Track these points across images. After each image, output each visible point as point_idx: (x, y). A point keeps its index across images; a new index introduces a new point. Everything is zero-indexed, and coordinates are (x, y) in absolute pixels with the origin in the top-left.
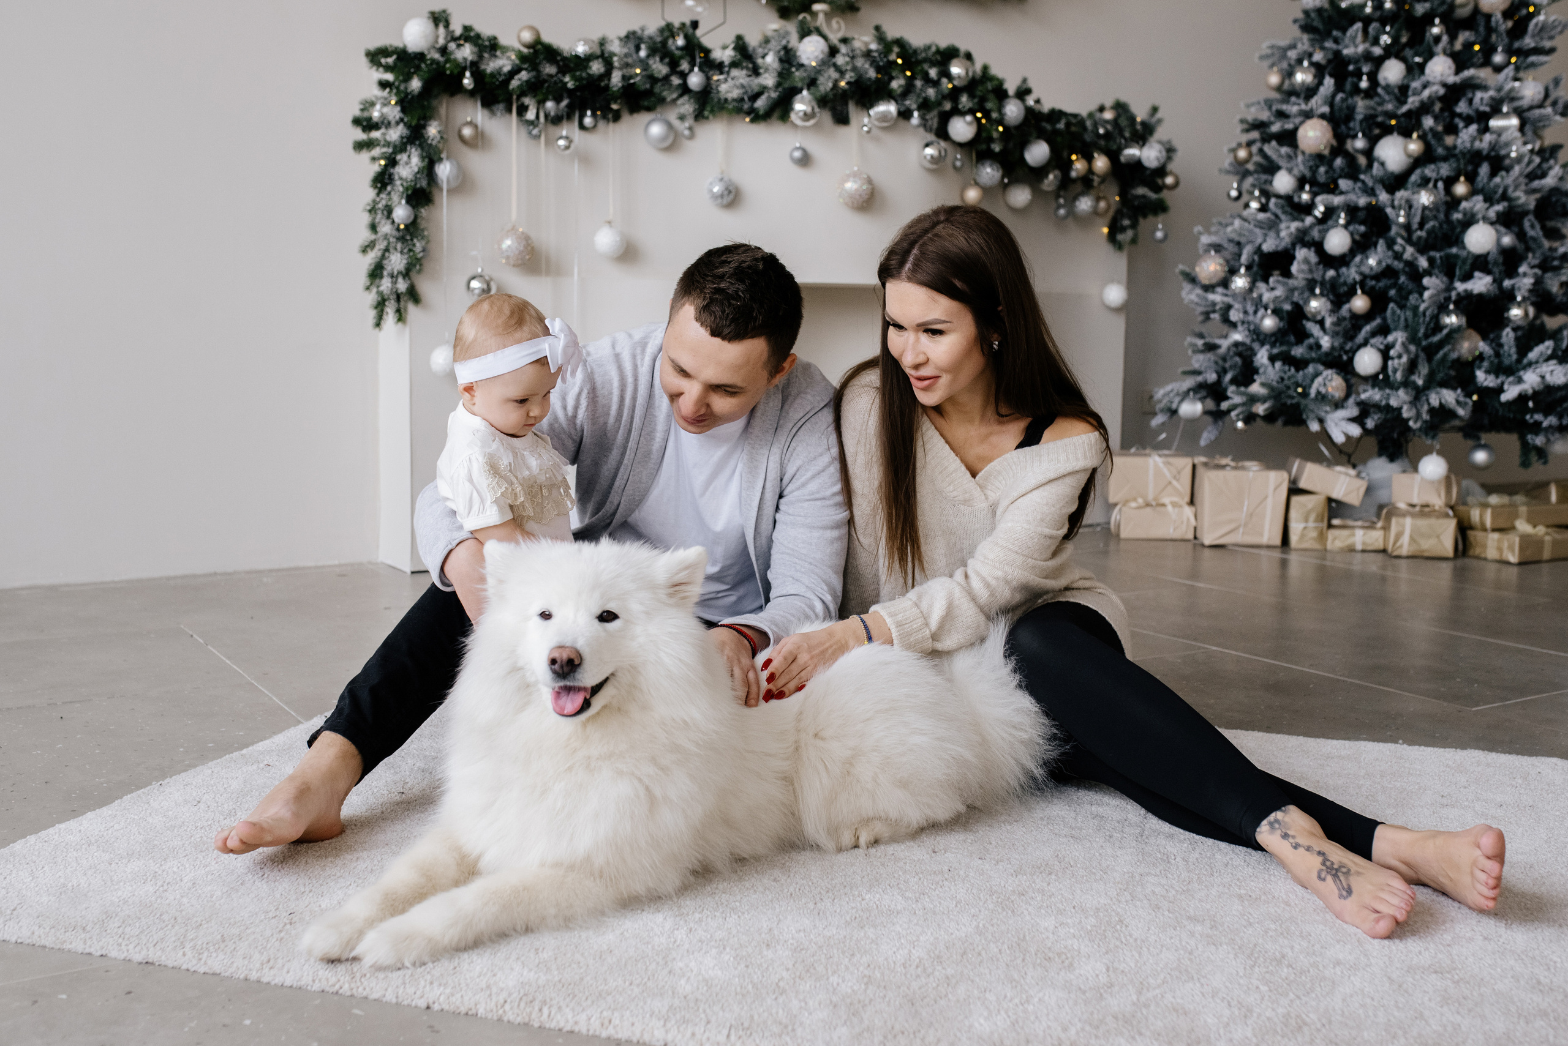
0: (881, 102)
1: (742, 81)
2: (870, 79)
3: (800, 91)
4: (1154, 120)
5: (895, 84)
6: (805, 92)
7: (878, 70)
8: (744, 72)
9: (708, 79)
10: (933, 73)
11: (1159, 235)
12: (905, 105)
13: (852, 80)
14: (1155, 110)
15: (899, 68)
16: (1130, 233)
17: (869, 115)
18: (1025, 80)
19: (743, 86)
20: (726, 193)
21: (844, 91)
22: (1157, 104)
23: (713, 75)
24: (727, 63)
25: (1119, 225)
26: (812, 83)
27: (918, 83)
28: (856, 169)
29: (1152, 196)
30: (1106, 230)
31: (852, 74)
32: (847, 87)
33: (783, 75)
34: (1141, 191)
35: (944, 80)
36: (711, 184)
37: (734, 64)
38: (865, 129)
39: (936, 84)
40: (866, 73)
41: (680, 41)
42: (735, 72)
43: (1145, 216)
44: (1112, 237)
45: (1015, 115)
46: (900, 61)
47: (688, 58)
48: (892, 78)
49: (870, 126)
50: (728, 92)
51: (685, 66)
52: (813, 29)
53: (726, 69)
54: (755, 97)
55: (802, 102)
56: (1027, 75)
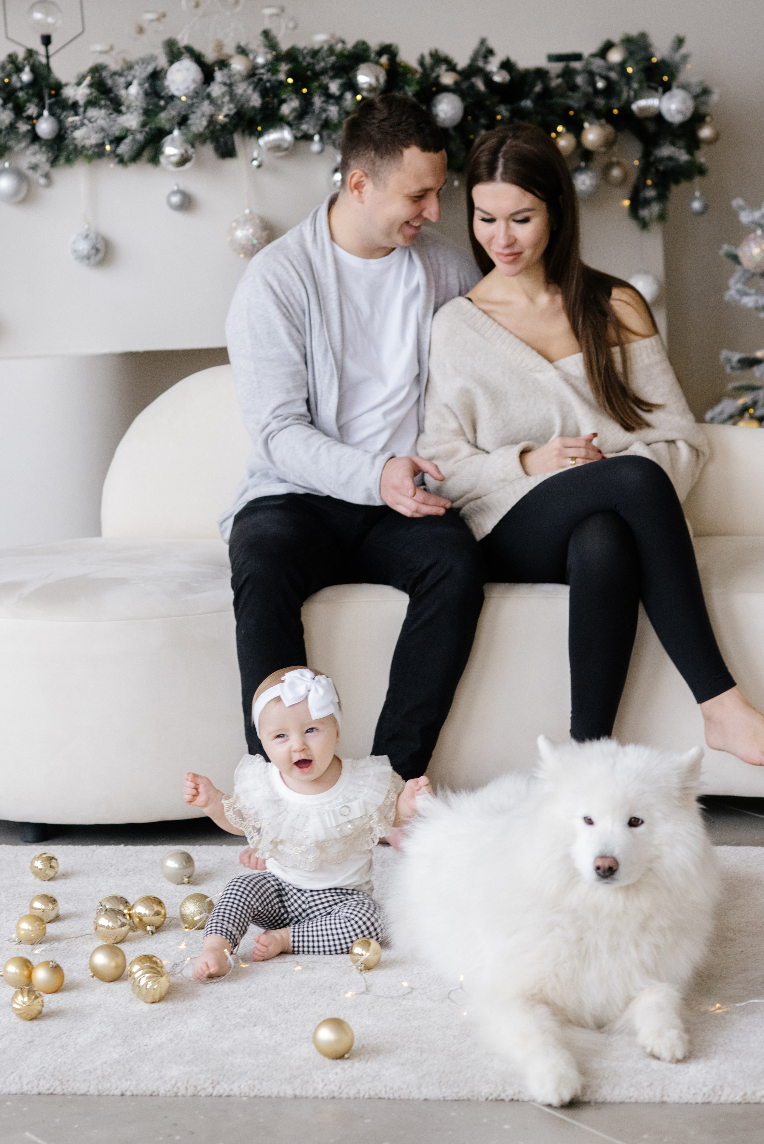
0: (271, 130)
1: (101, 122)
2: (254, 108)
3: (170, 132)
4: (677, 57)
5: (286, 109)
6: (176, 133)
7: (264, 93)
8: (103, 112)
9: (60, 122)
10: (334, 87)
11: (696, 205)
12: (302, 130)
13: (232, 113)
14: (680, 42)
15: (290, 88)
16: (655, 208)
17: (259, 146)
18: (483, 42)
19: (103, 129)
20: (94, 252)
21: (224, 126)
22: (682, 35)
23: (67, 117)
24: (81, 102)
25: (641, 196)
26: (183, 121)
27: (318, 101)
28: (247, 211)
29: (683, 157)
30: (627, 203)
31: (232, 106)
32: (227, 120)
33: (149, 113)
34: (666, 151)
35: (348, 96)
36: (74, 242)
37: (91, 103)
38: (255, 163)
39: (338, 99)
40: (248, 101)
41: (26, 76)
42: (92, 112)
43: (677, 182)
44: (634, 210)
45: (449, 115)
46: (290, 81)
47: (36, 100)
48: (283, 101)
49: (259, 159)
50: (84, 139)
51: (32, 110)
52: (183, 50)
53: (81, 110)
54: (118, 141)
55: (173, 144)
56: (484, 35)
